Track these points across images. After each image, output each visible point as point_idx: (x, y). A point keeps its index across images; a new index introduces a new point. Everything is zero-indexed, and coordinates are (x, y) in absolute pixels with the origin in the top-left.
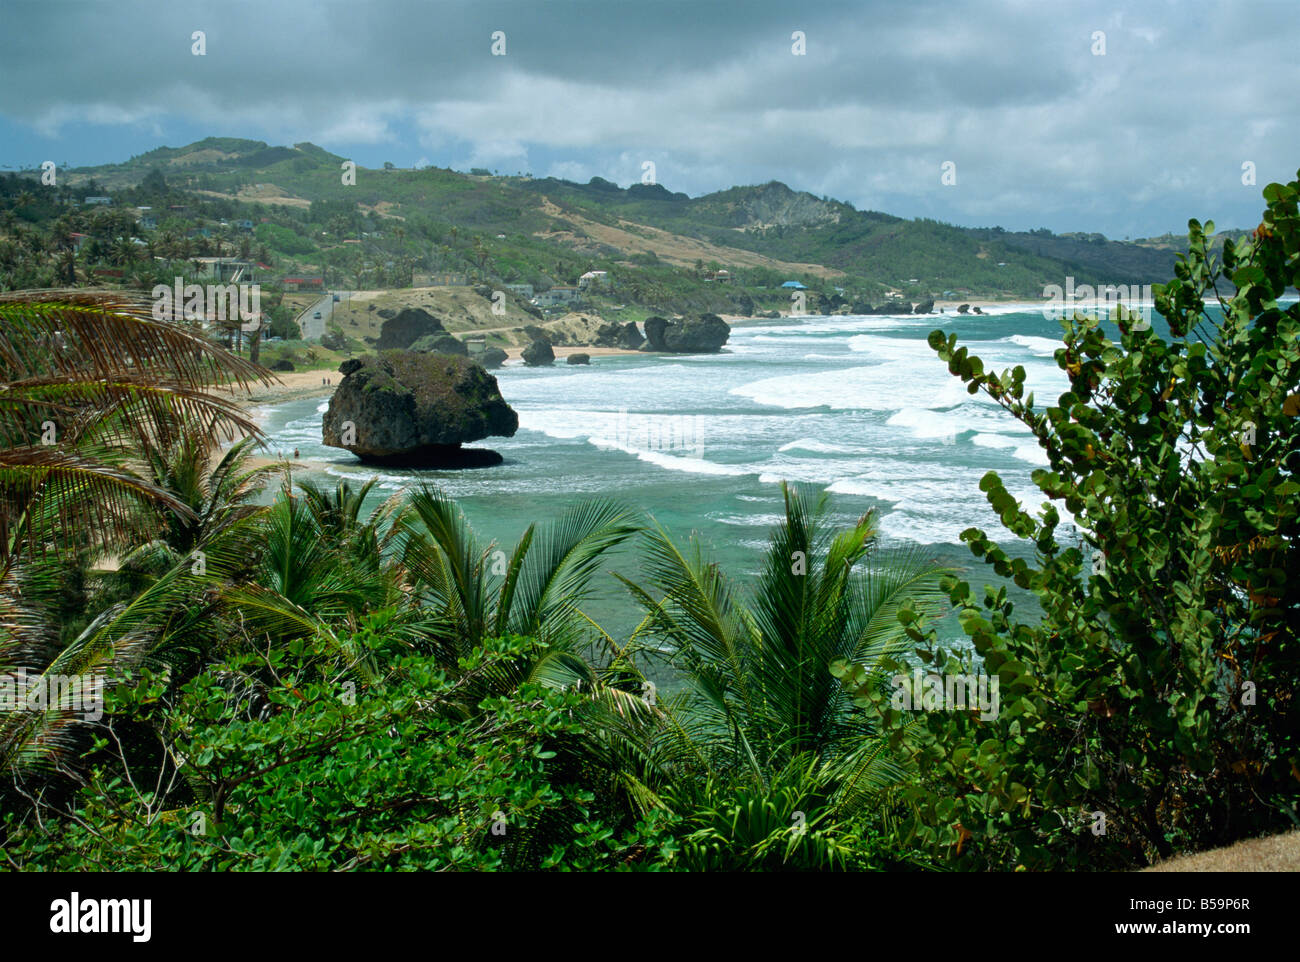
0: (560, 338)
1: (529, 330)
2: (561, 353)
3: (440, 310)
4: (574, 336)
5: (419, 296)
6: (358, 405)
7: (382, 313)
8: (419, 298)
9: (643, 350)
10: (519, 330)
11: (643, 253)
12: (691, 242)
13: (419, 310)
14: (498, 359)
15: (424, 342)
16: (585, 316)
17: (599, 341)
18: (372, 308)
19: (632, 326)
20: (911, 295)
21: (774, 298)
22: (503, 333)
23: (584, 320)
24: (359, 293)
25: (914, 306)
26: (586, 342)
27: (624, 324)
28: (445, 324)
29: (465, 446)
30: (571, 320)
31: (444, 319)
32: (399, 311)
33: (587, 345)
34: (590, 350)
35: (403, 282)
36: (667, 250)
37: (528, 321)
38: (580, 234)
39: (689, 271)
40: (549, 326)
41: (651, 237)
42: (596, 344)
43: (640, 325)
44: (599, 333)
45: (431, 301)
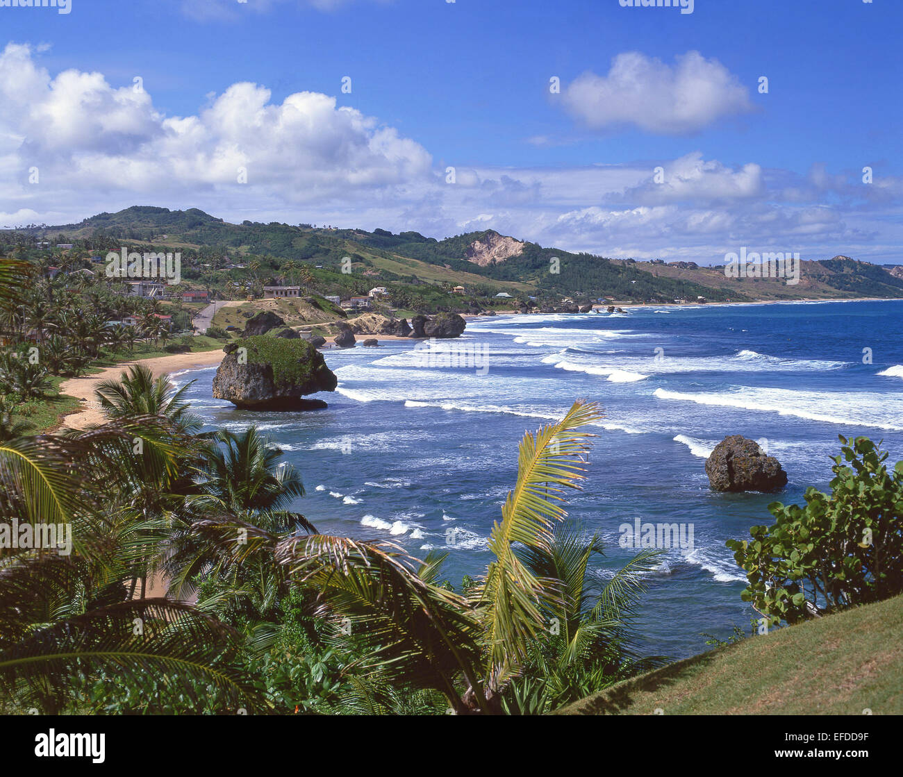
0: (359, 329)
1: (339, 324)
2: (359, 339)
3: (282, 313)
4: (367, 328)
5: (269, 304)
6: (236, 373)
7: (246, 315)
8: (268, 305)
9: (411, 337)
10: (333, 325)
11: (409, 275)
12: (439, 268)
13: (270, 312)
14: (320, 343)
15: (272, 333)
16: (375, 316)
17: (383, 331)
18: (239, 312)
19: (404, 322)
20: (578, 301)
21: (492, 304)
22: (323, 327)
23: (374, 318)
24: (230, 302)
25: (580, 308)
26: (374, 332)
27: (399, 321)
28: (286, 321)
29: (303, 397)
30: (365, 317)
31: (286, 318)
32: (256, 314)
33: (376, 334)
34: (379, 337)
35: (258, 295)
36: (424, 273)
37: (338, 319)
38: (369, 264)
39: (438, 286)
40: (352, 321)
41: (414, 265)
42: (382, 333)
43: (409, 321)
44: (383, 326)
45: (276, 307)
